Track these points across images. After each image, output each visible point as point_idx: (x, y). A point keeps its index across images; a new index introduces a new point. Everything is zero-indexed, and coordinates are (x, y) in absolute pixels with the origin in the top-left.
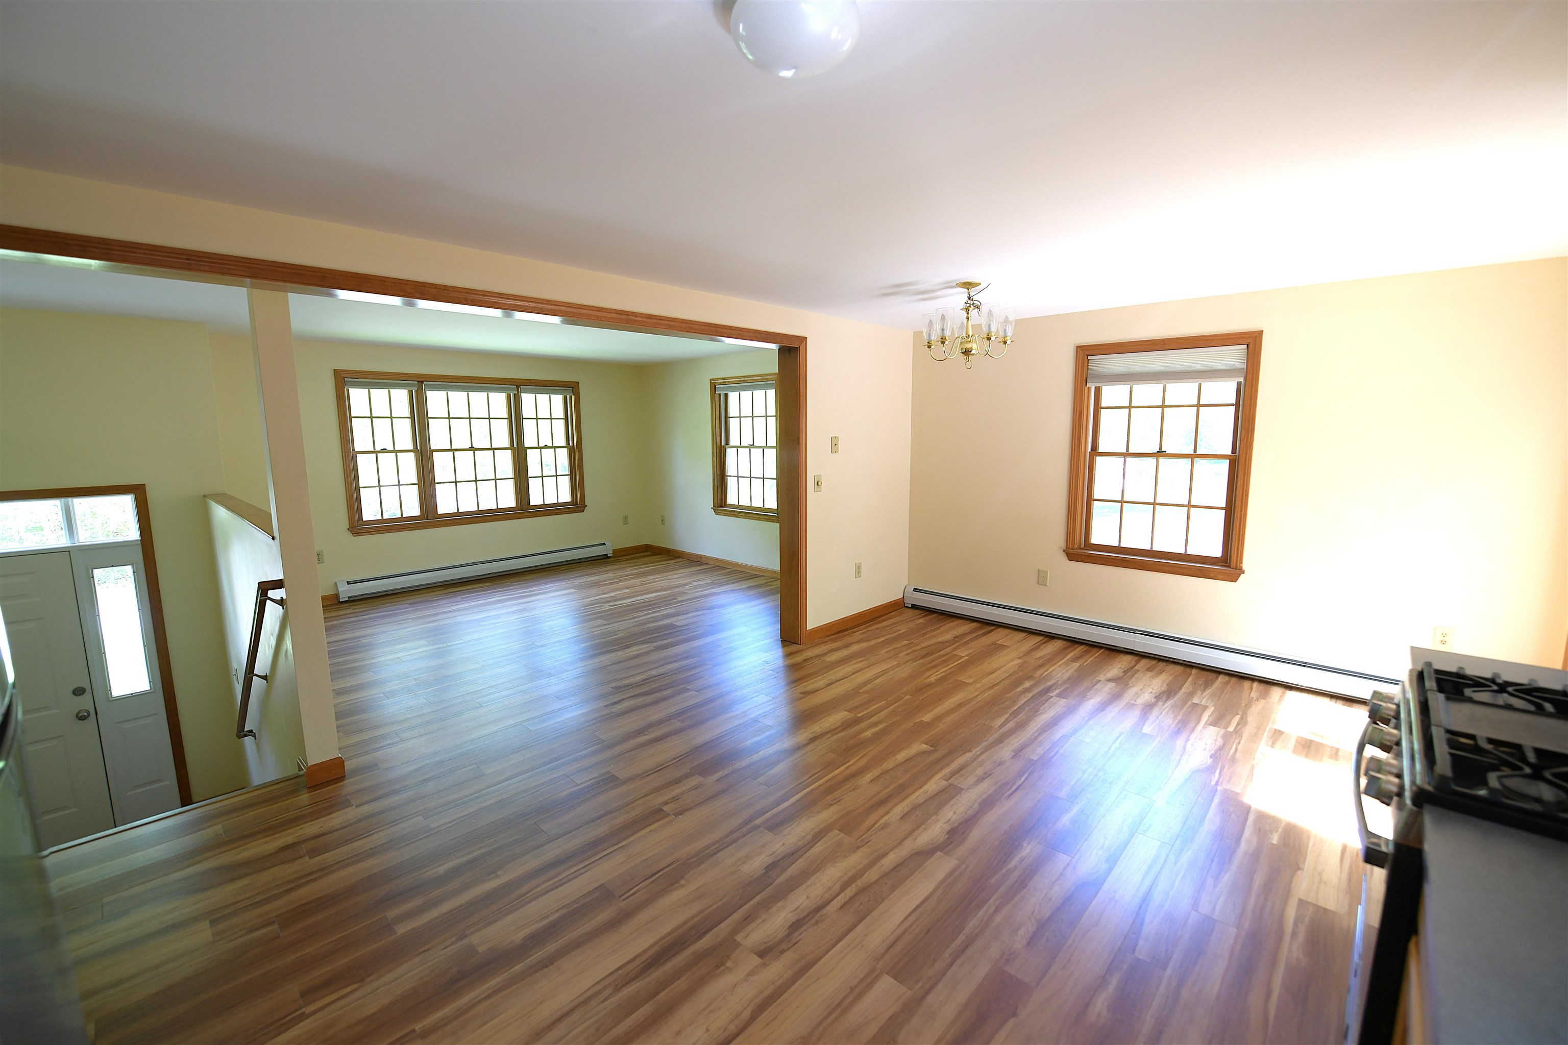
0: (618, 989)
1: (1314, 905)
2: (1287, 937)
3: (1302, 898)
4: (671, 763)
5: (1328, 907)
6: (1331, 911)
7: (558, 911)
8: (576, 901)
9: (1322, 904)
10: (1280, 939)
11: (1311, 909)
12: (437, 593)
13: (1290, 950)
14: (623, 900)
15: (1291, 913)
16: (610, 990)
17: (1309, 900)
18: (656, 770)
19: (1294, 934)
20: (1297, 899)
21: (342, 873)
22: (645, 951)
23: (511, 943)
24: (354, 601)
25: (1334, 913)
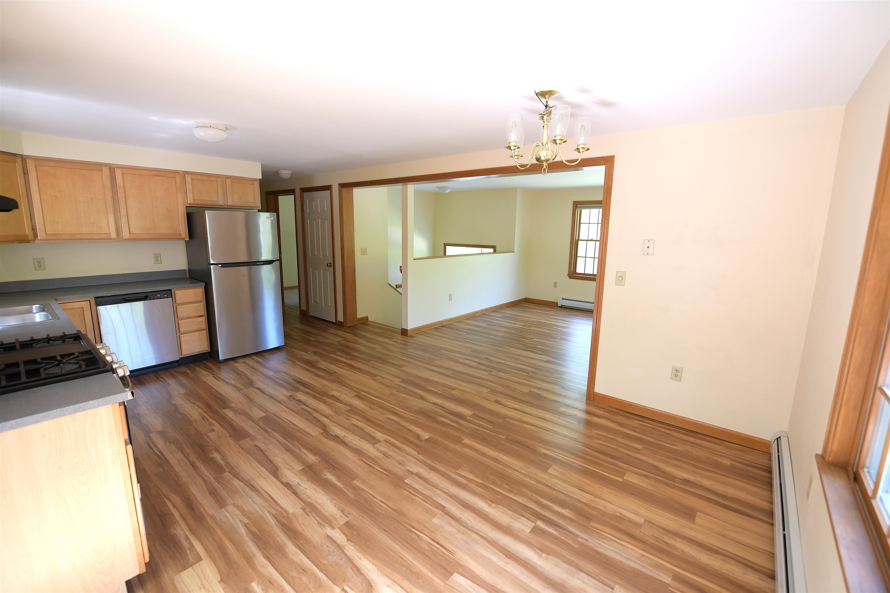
1: (193, 564)
2: (188, 533)
3: (202, 561)
5: (185, 572)
6: (182, 571)
9: (190, 569)
10: (190, 529)
11: (192, 560)
12: (588, 314)
13: (182, 529)
15: (199, 547)
17: (197, 565)
19: (187, 538)
20: (203, 559)
21: (360, 346)
24: (562, 307)
25: (180, 571)
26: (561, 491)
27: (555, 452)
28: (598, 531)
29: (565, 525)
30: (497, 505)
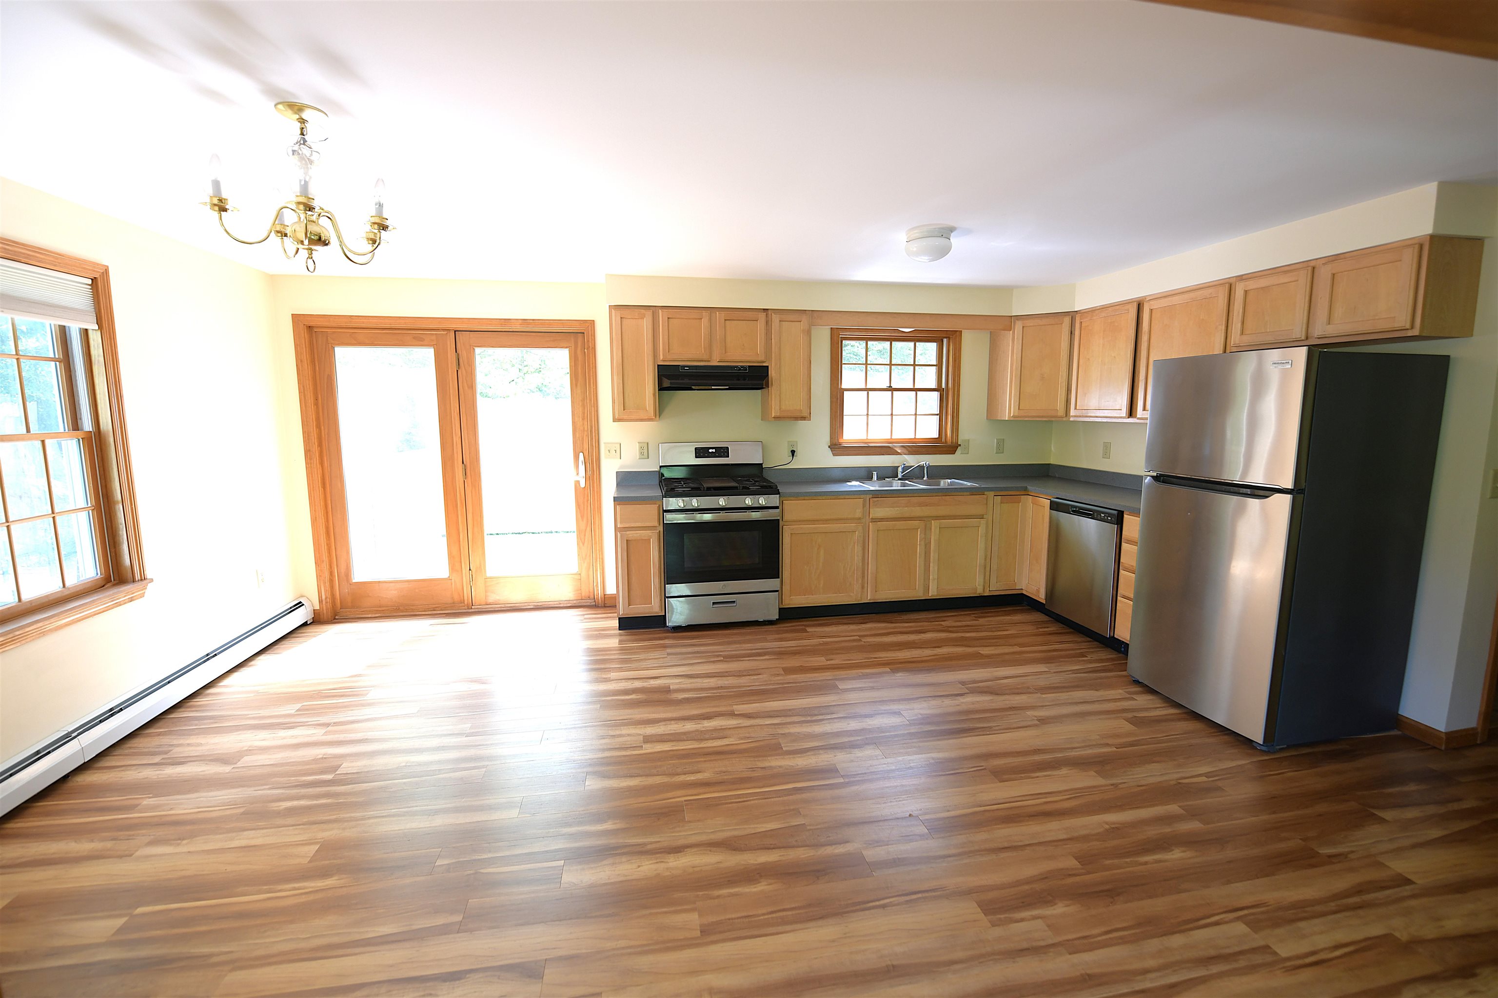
0: (990, 727)
4: (891, 900)
7: (1038, 777)
8: (1022, 778)
14: (983, 766)
16: (994, 728)
18: (920, 895)
22: (970, 736)
23: (1071, 770)
26: (291, 828)
27: (302, 894)
28: (235, 806)
29: (287, 791)
30: (398, 766)
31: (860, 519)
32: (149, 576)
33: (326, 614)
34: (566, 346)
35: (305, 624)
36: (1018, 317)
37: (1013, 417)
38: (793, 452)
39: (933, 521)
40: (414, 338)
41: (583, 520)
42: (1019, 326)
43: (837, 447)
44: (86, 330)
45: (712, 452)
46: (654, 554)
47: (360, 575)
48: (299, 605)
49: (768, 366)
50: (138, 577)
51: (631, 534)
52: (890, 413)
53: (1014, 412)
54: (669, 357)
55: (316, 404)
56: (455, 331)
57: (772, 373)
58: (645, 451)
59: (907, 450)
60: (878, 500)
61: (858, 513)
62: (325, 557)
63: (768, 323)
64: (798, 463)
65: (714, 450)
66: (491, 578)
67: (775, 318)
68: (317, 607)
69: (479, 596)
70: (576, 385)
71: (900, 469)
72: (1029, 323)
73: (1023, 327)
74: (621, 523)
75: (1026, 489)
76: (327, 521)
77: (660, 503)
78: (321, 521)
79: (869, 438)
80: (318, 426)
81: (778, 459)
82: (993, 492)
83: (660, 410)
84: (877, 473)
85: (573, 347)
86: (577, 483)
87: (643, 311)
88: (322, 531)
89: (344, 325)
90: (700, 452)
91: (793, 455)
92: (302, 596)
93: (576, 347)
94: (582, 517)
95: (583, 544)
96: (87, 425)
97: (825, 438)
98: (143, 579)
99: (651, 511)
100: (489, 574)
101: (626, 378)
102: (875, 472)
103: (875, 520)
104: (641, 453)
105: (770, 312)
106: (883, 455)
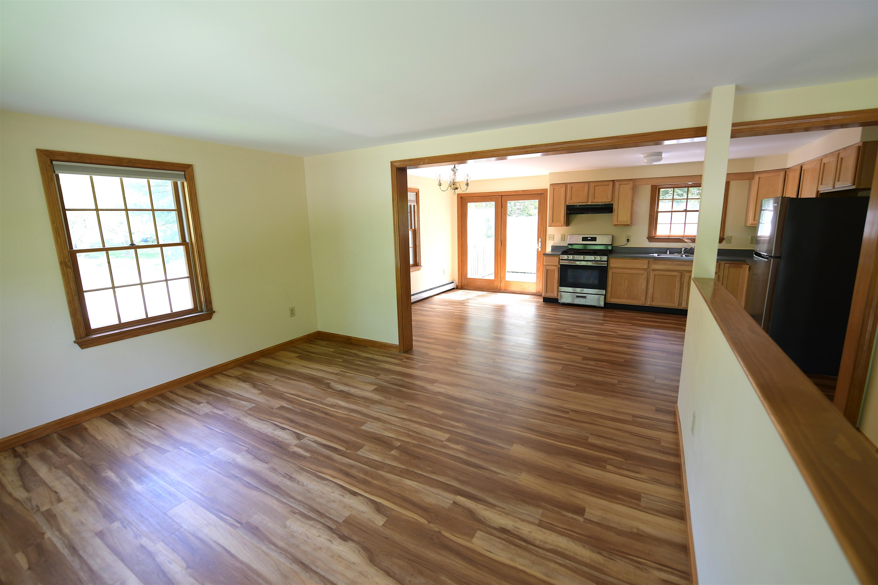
31: (646, 269)
32: (421, 265)
33: (459, 287)
34: (537, 198)
35: (453, 289)
36: (757, 173)
37: (751, 224)
38: (628, 240)
39: (686, 273)
40: (490, 199)
41: (539, 263)
42: (757, 177)
43: (651, 238)
44: (414, 205)
45: (589, 239)
46: (556, 276)
47: (469, 276)
48: (453, 282)
49: (613, 204)
50: (419, 265)
51: (548, 267)
52: (684, 223)
53: (751, 222)
54: (571, 202)
55: (462, 221)
56: (502, 196)
57: (615, 207)
58: (563, 238)
59: (691, 240)
60: (656, 262)
61: (646, 266)
62: (461, 268)
63: (614, 185)
64: (630, 245)
65: (590, 238)
66: (507, 281)
67: (617, 184)
68: (457, 284)
69: (503, 286)
70: (540, 213)
71: (683, 249)
72: (762, 175)
73: (759, 178)
74: (545, 263)
75: (745, 261)
76: (462, 258)
77: (559, 257)
78: (460, 257)
79: (671, 234)
80: (462, 228)
81: (621, 242)
82: (724, 262)
83: (568, 223)
84: (670, 251)
85: (540, 199)
86: (538, 249)
87: (562, 185)
88: (460, 261)
89: (470, 196)
90: (584, 239)
91: (628, 241)
92: (454, 280)
93: (541, 200)
94: (539, 262)
95: (539, 272)
96: (413, 228)
97: (645, 234)
98: (420, 266)
99: (557, 259)
100: (507, 279)
101: (554, 210)
102: (668, 250)
103: (654, 270)
104: (562, 239)
105: (615, 181)
106: (677, 242)
